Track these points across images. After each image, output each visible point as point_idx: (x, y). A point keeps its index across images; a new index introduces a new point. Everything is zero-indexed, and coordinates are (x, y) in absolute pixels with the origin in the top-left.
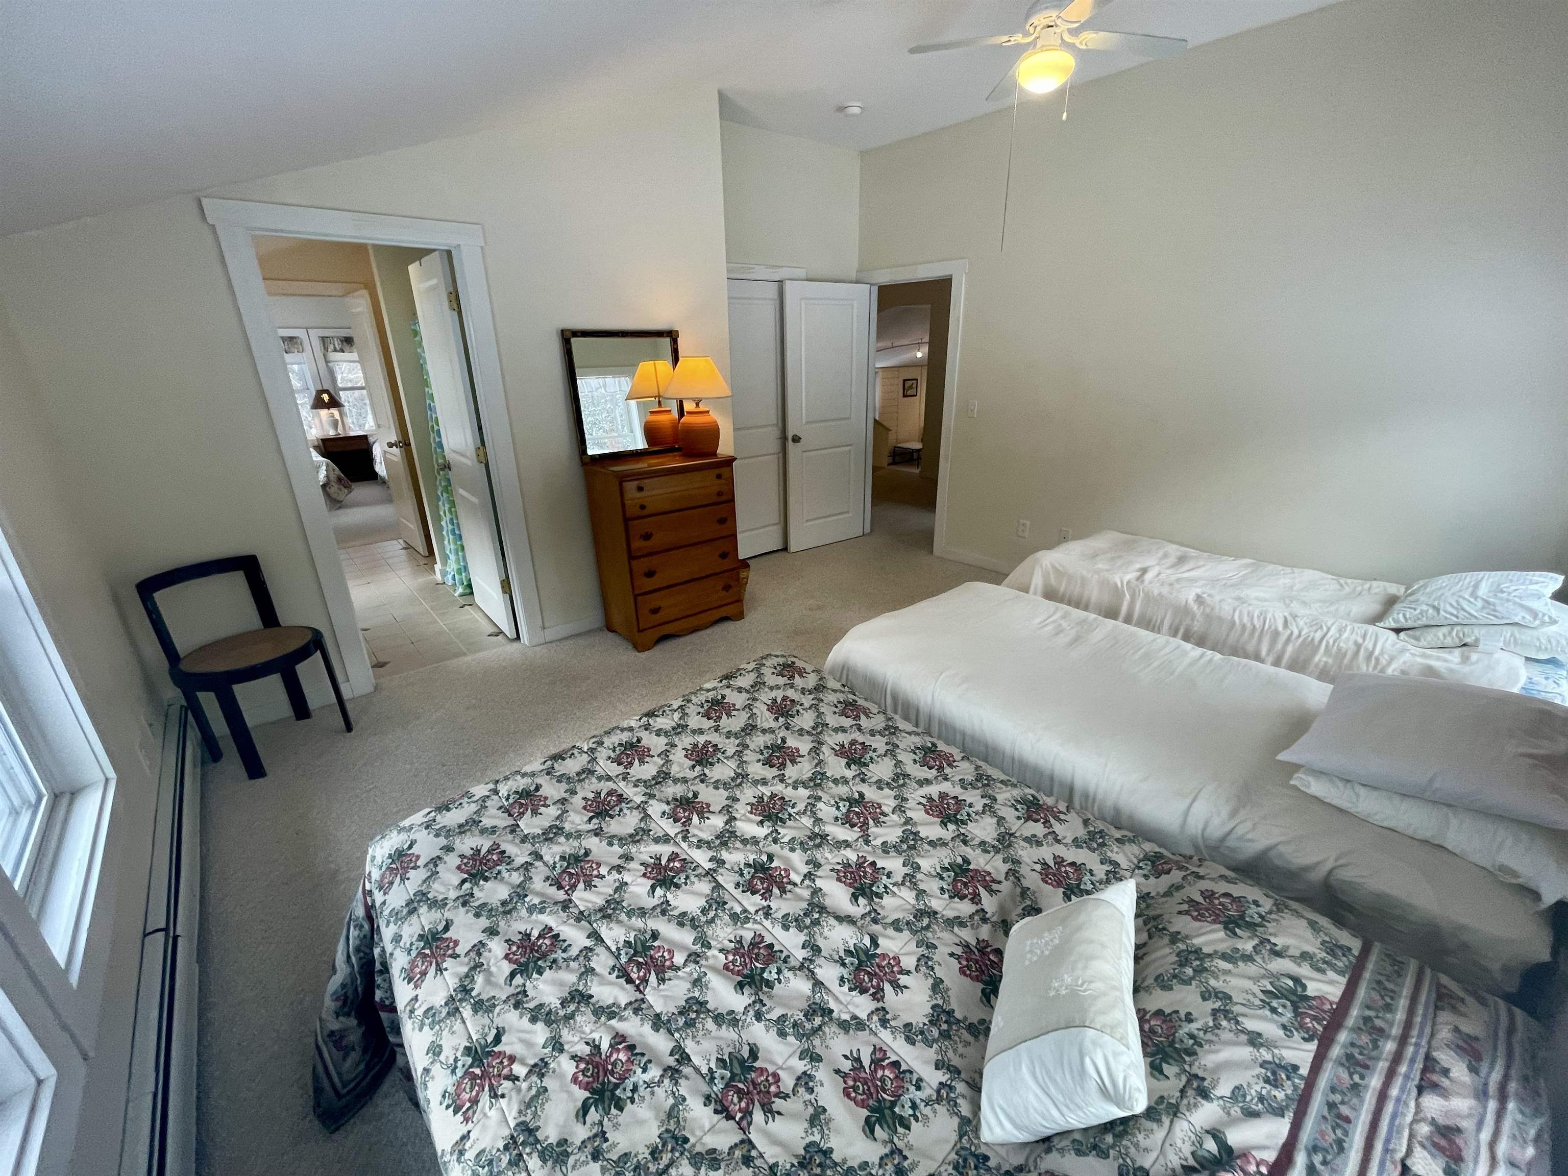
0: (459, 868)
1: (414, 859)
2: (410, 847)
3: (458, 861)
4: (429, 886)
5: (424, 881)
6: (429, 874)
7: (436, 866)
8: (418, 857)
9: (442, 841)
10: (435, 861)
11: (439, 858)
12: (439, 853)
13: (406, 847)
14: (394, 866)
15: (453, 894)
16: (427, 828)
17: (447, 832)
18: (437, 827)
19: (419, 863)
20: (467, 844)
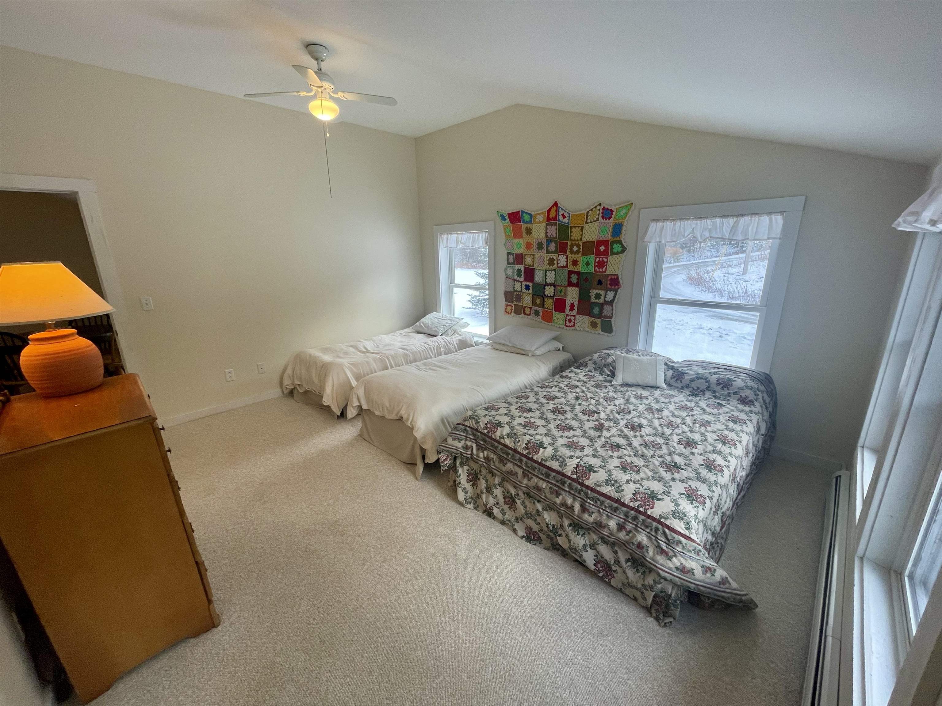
0: (678, 473)
1: (687, 489)
2: (683, 494)
3: (676, 474)
4: (693, 477)
5: (693, 480)
6: (689, 480)
7: (684, 480)
8: (685, 488)
9: (671, 483)
10: (682, 481)
11: (680, 481)
12: (678, 482)
13: (684, 496)
14: (695, 498)
15: (690, 469)
16: (670, 493)
17: (666, 484)
18: (666, 489)
19: (687, 486)
20: (667, 476)
